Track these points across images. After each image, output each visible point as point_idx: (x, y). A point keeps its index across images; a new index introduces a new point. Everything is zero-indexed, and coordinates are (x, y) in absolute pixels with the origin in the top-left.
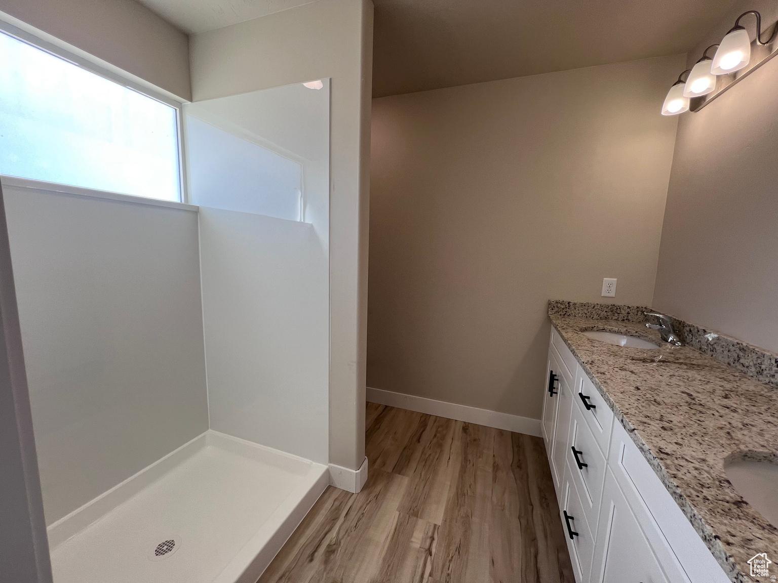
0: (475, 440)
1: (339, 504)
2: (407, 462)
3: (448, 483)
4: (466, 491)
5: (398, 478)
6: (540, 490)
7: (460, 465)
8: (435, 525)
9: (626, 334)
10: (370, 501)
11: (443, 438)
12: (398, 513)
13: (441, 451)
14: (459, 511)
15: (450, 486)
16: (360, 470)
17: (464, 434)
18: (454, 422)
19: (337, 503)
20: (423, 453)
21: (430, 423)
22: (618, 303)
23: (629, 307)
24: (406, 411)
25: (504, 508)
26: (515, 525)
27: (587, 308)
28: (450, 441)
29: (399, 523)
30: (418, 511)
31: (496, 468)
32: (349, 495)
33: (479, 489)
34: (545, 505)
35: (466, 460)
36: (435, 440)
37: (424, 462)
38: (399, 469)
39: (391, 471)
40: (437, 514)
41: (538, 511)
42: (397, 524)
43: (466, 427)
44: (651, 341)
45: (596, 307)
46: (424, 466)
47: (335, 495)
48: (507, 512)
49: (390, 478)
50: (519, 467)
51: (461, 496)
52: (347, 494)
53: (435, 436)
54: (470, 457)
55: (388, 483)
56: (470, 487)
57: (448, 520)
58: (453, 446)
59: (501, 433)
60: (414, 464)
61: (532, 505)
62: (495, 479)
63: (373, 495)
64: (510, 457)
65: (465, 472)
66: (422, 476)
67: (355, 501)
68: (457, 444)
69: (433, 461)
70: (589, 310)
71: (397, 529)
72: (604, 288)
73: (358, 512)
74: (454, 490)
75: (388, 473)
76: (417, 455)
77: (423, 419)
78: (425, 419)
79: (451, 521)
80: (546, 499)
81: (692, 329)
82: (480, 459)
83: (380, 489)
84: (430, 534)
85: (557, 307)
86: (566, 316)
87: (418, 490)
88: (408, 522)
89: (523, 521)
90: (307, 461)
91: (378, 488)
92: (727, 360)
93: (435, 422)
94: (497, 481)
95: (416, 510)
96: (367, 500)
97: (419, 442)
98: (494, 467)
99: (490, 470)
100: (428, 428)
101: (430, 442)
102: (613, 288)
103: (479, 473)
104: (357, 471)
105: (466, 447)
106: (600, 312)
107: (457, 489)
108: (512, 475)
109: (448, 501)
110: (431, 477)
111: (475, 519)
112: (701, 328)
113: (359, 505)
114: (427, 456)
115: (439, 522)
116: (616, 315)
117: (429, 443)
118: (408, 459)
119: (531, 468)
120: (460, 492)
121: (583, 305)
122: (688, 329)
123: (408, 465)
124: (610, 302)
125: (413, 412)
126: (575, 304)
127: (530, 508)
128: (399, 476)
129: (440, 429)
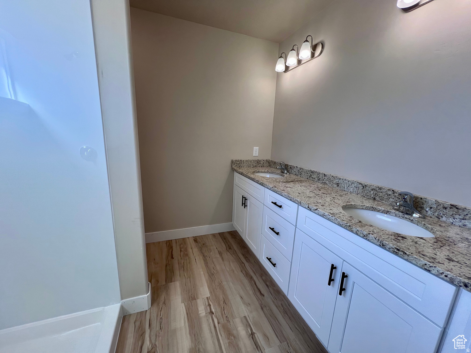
0: (204, 244)
1: (140, 322)
2: (172, 273)
3: (202, 273)
4: (213, 273)
5: (172, 285)
6: (243, 255)
7: (203, 260)
8: (207, 298)
9: (267, 173)
10: (162, 308)
11: (186, 250)
12: (183, 304)
13: (189, 258)
14: (215, 284)
15: (204, 274)
16: (149, 292)
17: (197, 243)
18: (187, 239)
19: (138, 324)
20: (179, 263)
21: (174, 245)
22: (260, 159)
23: (264, 160)
24: (154, 243)
25: (233, 271)
26: (241, 276)
27: (248, 162)
28: (190, 250)
29: (187, 310)
30: (194, 296)
31: (220, 253)
32: (144, 314)
33: (218, 267)
34: (248, 261)
35: (204, 256)
36: (182, 253)
37: (183, 268)
38: (169, 278)
39: (165, 284)
40: (204, 291)
41: (247, 264)
42: (186, 310)
43: (196, 239)
44: (278, 174)
45: (252, 162)
46: (184, 270)
47: (132, 320)
48: (236, 272)
49: (166, 288)
50: (230, 248)
51: (211, 276)
52: (142, 314)
53: (181, 251)
54: (206, 254)
55: (167, 291)
56: (214, 269)
57: (212, 291)
58: (194, 252)
59: (214, 235)
60: (177, 272)
61: (243, 263)
62: (223, 259)
63: (161, 303)
64: (224, 246)
65: (207, 263)
66: (186, 276)
67: (150, 314)
68: (196, 250)
69: (187, 265)
70: (249, 163)
71: (188, 313)
72: (254, 152)
73: (157, 319)
74: (207, 275)
75: (164, 285)
76: (176, 266)
77: (168, 244)
78: (169, 244)
79: (214, 291)
80: (247, 258)
81: (291, 167)
82: (211, 253)
83: (164, 297)
84: (207, 304)
85: (236, 163)
86: (240, 167)
87: (188, 285)
88: (192, 305)
89: (244, 272)
90: (100, 309)
91: (162, 298)
92: (306, 177)
93: (176, 243)
94: (224, 260)
95: (192, 296)
96: (159, 309)
97: (173, 258)
98: (219, 254)
99: (218, 256)
100: (174, 248)
101: (180, 255)
102: (257, 152)
103: (214, 260)
104: (148, 294)
105: (201, 250)
106: (253, 163)
107: (208, 273)
108: (229, 254)
109: (207, 282)
110: (191, 274)
111: (224, 283)
112: (295, 166)
113: (155, 315)
114: (182, 265)
115: (209, 295)
116: (259, 164)
117: (179, 257)
118: (172, 271)
119: (235, 246)
120: (210, 274)
121: (247, 161)
122: (290, 167)
123: (174, 275)
124: (257, 159)
125: (159, 243)
126: (243, 161)
127: (243, 264)
128: (172, 283)
129: (182, 246)
